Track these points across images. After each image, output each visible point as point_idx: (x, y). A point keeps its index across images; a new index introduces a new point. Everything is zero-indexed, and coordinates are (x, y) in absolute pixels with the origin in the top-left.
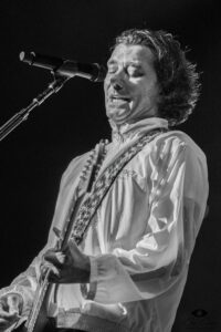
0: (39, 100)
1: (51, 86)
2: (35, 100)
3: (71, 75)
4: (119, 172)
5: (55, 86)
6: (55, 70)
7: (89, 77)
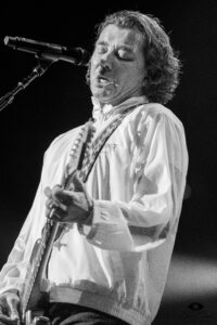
1: (36, 70)
2: (20, 84)
4: (102, 147)
6: (39, 55)
7: (72, 62)
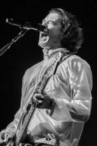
0: (15, 40)
1: (20, 34)
2: (13, 40)
3: (29, 29)
5: (21, 34)
6: (21, 27)
7: (36, 30)
